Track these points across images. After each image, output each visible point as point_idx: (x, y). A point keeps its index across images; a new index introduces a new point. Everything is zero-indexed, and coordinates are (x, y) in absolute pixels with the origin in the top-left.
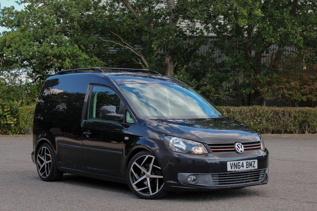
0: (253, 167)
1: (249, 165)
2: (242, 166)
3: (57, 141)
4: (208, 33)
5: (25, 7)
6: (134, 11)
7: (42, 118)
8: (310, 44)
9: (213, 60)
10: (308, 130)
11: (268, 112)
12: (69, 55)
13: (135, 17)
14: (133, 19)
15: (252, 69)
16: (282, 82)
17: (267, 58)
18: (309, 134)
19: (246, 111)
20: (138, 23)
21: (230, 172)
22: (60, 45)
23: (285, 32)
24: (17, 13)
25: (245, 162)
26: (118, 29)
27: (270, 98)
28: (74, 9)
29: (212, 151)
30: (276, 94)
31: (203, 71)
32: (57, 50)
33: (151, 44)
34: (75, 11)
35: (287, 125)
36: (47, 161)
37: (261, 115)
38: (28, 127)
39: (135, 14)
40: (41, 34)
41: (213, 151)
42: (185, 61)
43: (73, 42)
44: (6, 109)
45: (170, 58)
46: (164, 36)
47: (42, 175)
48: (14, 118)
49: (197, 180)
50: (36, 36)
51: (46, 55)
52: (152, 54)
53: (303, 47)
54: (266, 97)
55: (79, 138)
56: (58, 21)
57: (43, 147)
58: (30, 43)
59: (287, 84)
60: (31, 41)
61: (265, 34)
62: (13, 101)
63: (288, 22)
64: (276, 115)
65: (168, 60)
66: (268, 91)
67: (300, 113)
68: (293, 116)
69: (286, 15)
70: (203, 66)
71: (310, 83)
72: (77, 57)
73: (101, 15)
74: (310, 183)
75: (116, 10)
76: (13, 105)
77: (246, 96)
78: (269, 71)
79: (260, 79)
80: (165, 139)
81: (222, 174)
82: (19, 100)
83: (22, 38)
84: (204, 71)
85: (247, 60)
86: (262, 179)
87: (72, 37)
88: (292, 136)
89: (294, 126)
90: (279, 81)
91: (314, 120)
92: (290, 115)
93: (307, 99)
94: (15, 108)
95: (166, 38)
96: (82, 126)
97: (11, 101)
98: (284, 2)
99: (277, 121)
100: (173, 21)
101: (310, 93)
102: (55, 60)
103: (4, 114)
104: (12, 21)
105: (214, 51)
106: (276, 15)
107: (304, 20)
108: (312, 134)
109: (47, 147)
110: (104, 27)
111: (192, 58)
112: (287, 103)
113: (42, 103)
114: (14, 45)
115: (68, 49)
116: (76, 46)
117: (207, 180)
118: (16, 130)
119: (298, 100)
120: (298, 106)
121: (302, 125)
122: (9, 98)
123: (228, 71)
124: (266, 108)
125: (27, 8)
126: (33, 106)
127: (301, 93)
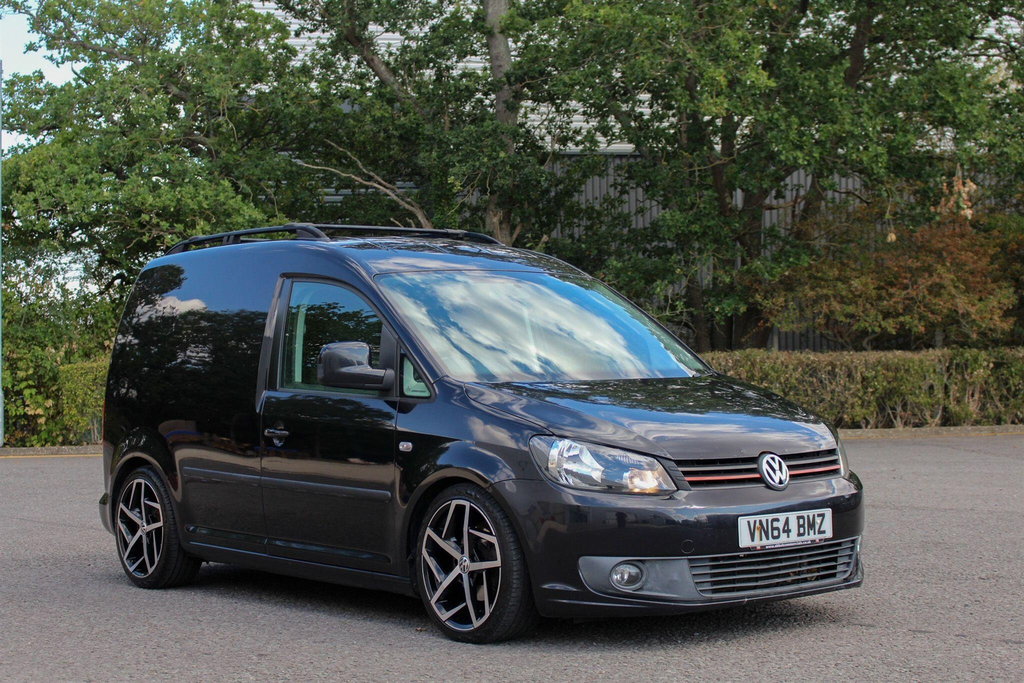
0: (820, 532)
1: (806, 526)
2: (784, 531)
3: (181, 461)
4: (609, 143)
5: (76, 73)
6: (392, 79)
7: (134, 393)
8: (907, 168)
9: (624, 219)
10: (901, 418)
11: (787, 367)
12: (205, 209)
13: (397, 96)
14: (391, 102)
15: (738, 244)
16: (826, 281)
17: (781, 211)
18: (907, 428)
19: (725, 366)
20: (405, 114)
21: (748, 549)
22: (178, 180)
23: (835, 134)
24: (52, 91)
25: (793, 516)
26: (348, 134)
27: (791, 326)
28: (217, 77)
29: (690, 482)
30: (808, 313)
31: (596, 251)
32: (169, 196)
33: (446, 174)
34: (220, 80)
35: (842, 404)
36: (148, 523)
37: (767, 376)
38: (88, 424)
39: (395, 87)
40: (122, 151)
41: (693, 483)
42: (542, 225)
43: (216, 173)
44: (21, 370)
45: (501, 214)
46: (483, 152)
47: (135, 570)
48: (48, 397)
49: (643, 579)
50: (107, 157)
51: (138, 213)
52: (448, 204)
53: (885, 178)
54: (780, 323)
55: (249, 453)
56: (172, 114)
57: (136, 481)
58: (90, 177)
59: (839, 284)
60: (92, 169)
61: (777, 140)
62: (44, 347)
63: (842, 105)
64: (811, 376)
65: (495, 220)
66: (786, 307)
67: (879, 368)
68: (858, 377)
69: (836, 84)
70: (596, 238)
71: (905, 281)
72: (229, 215)
73: (298, 93)
74: (983, 576)
75: (340, 78)
76: (42, 359)
77: (723, 323)
78: (788, 247)
79: (763, 270)
80: (534, 446)
81: (723, 558)
82: (60, 345)
83: (66, 164)
84: (600, 252)
85: (722, 218)
86: (845, 571)
87: (212, 156)
88: (860, 436)
89: (862, 406)
90: (816, 278)
91: (920, 388)
92: (850, 375)
93: (898, 327)
94: (49, 368)
95: (490, 156)
96: (258, 411)
97: (36, 347)
98: (827, 48)
99: (814, 391)
100: (508, 108)
101: (907, 310)
102: (164, 225)
103: (16, 388)
104: (38, 113)
105: (627, 192)
106: (807, 83)
107: (886, 97)
108: (914, 429)
109: (149, 478)
110: (305, 129)
111: (560, 216)
112: (840, 340)
113: (130, 344)
114: (43, 184)
115: (202, 192)
116: (226, 183)
117: (676, 577)
118: (54, 434)
119: (873, 332)
120: (873, 349)
121: (884, 402)
122: (32, 341)
123: (670, 252)
124: (783, 356)
125: (79, 78)
126: (104, 361)
127: (882, 312)
